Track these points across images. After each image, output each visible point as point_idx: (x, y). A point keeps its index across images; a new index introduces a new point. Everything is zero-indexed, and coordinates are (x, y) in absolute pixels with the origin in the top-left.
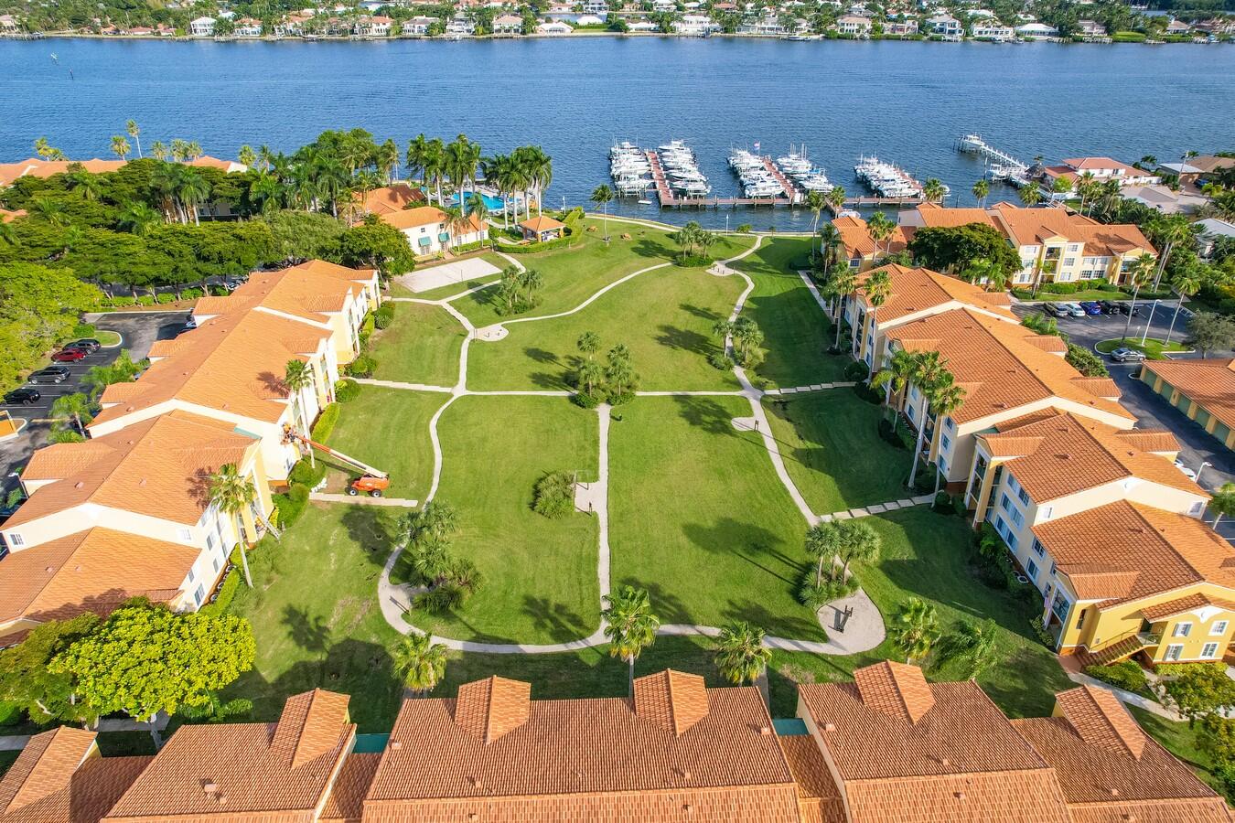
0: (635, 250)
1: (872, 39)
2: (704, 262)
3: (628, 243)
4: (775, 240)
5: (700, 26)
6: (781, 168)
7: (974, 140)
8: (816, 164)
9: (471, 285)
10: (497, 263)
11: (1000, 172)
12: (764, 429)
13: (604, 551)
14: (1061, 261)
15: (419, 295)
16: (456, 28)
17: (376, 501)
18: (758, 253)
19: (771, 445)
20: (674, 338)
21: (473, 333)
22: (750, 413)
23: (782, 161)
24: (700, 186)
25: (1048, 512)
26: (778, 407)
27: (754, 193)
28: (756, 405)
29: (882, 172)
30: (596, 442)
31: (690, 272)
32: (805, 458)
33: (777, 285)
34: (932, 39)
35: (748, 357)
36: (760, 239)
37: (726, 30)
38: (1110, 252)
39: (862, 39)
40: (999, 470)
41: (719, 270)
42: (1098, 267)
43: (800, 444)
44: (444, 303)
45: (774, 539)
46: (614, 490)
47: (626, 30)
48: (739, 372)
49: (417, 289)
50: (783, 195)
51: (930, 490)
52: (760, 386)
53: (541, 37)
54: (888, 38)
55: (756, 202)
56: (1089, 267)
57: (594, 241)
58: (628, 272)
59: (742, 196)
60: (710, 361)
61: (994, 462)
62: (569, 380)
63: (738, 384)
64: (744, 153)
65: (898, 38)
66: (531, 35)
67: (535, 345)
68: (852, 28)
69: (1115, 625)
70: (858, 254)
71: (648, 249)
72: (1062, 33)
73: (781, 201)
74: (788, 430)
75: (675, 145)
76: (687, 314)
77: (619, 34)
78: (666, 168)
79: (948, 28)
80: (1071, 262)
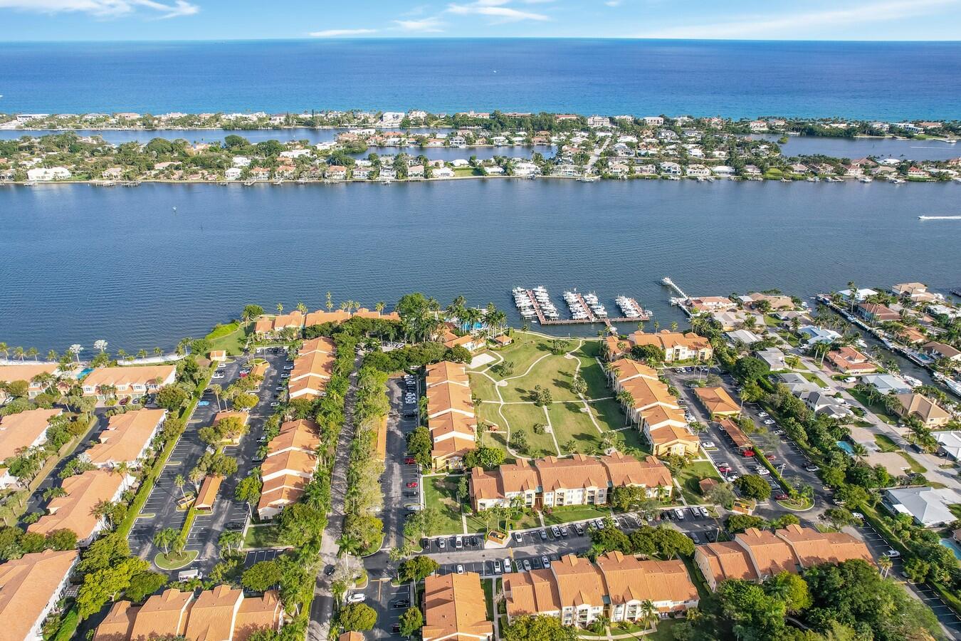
0: (537, 348)
1: (629, 178)
2: (563, 353)
3: (534, 345)
4: (586, 342)
5: (528, 170)
6: (586, 301)
7: (668, 281)
8: (600, 301)
9: (489, 365)
10: (493, 355)
11: (674, 301)
12: (589, 411)
13: (555, 441)
14: (681, 353)
15: (474, 370)
16: (385, 174)
17: (496, 432)
18: (581, 348)
19: (591, 415)
20: (559, 384)
21: (497, 384)
22: (585, 407)
23: (586, 297)
24: (554, 315)
25: (653, 428)
26: (592, 405)
27: (576, 318)
28: (586, 404)
29: (627, 303)
30: (546, 416)
31: (558, 357)
32: (599, 418)
33: (588, 363)
34: (663, 178)
35: (583, 390)
36: (581, 341)
37: (544, 174)
38: (697, 349)
39: (623, 179)
40: (644, 420)
41: (568, 356)
42: (694, 354)
43: (598, 415)
44: (483, 372)
45: (593, 437)
46: (554, 428)
47: (486, 173)
48: (580, 395)
49: (472, 368)
50: (588, 318)
51: (630, 425)
52: (586, 399)
53: (437, 180)
54: (638, 178)
55: (577, 321)
56: (690, 354)
57: (522, 345)
58: (538, 357)
59: (571, 318)
60: (571, 391)
61: (643, 418)
62: (532, 398)
63: (580, 399)
64: (569, 293)
65: (643, 178)
66: (431, 179)
67: (518, 387)
68: (617, 171)
69: (662, 449)
70: (615, 353)
71: (542, 348)
72: (736, 174)
73: (587, 321)
74: (595, 411)
75: (540, 289)
76: (561, 375)
77: (482, 177)
78: (538, 302)
79: (673, 170)
80: (684, 353)
